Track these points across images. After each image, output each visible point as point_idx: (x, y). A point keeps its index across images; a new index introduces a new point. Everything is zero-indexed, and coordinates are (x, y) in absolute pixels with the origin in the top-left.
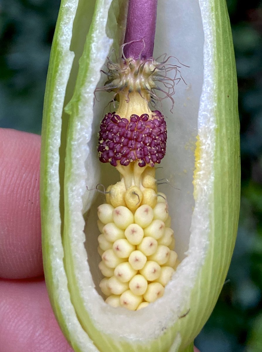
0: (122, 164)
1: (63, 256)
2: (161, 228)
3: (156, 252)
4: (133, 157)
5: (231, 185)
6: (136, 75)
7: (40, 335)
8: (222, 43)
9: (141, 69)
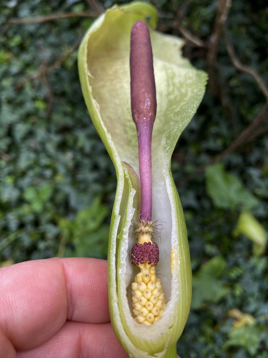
0: (141, 263)
1: (117, 302)
2: (159, 291)
3: (157, 303)
4: (145, 260)
5: (187, 269)
6: (145, 226)
7: (106, 350)
8: (178, 211)
9: (147, 224)
